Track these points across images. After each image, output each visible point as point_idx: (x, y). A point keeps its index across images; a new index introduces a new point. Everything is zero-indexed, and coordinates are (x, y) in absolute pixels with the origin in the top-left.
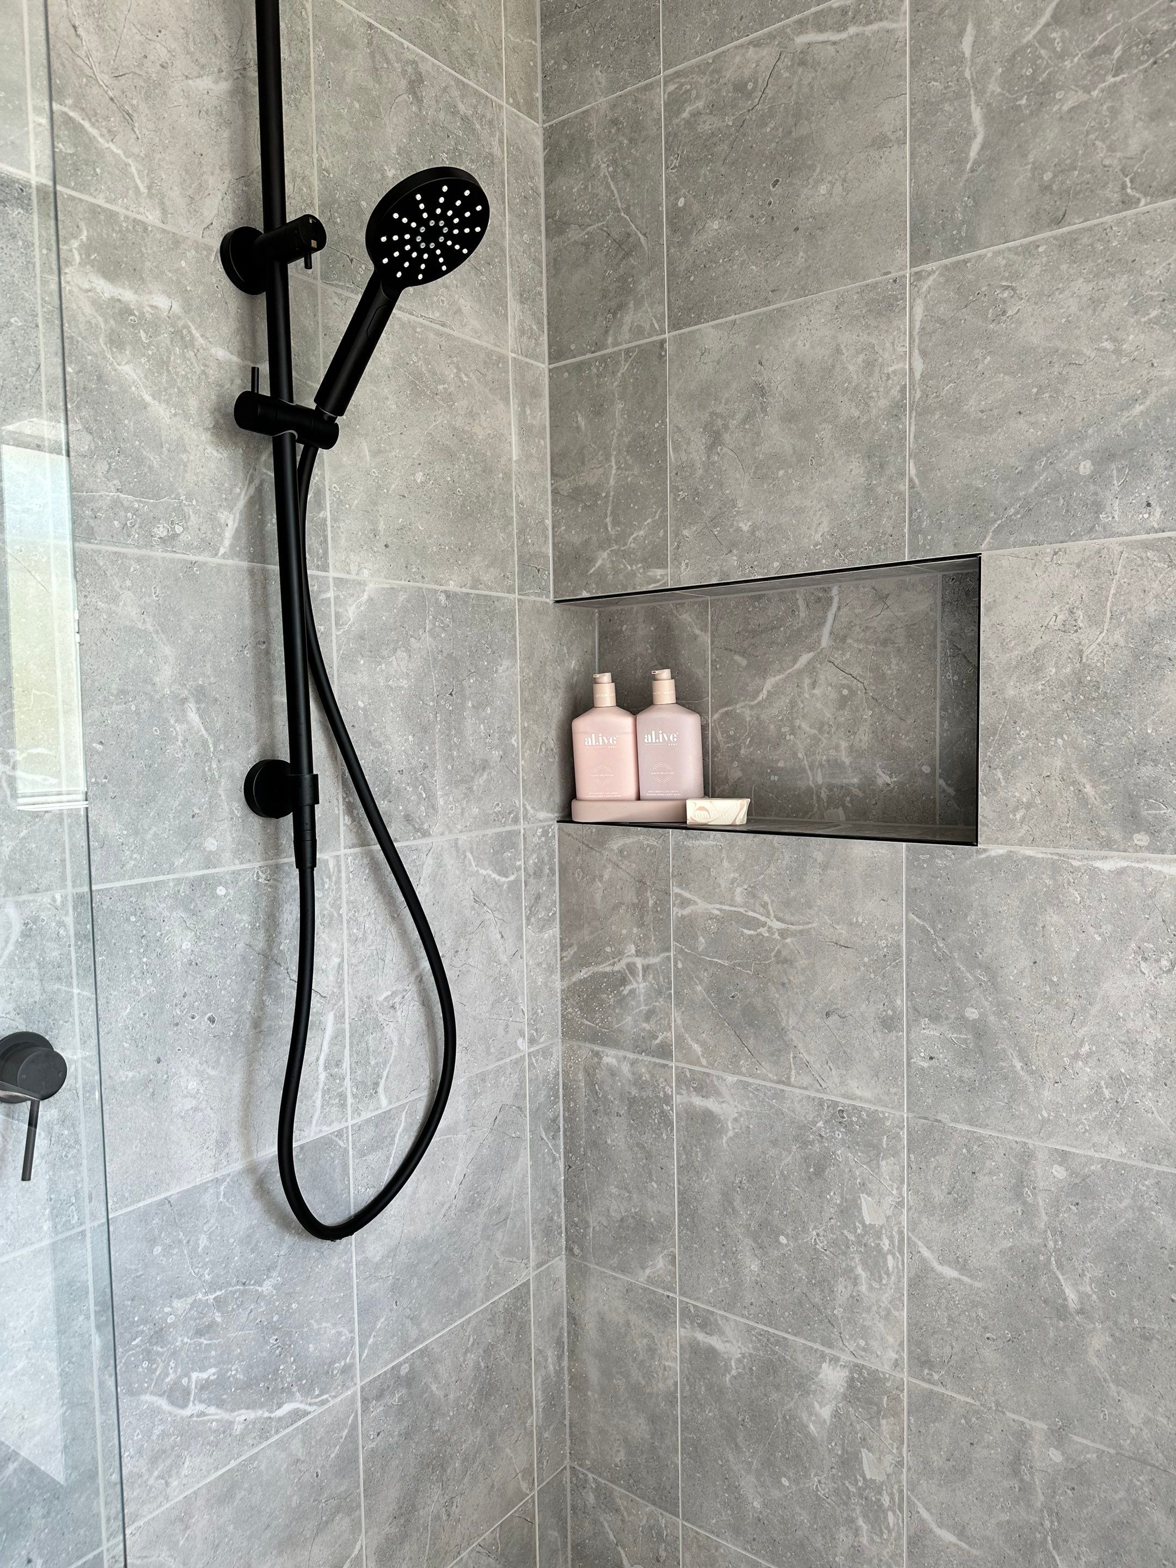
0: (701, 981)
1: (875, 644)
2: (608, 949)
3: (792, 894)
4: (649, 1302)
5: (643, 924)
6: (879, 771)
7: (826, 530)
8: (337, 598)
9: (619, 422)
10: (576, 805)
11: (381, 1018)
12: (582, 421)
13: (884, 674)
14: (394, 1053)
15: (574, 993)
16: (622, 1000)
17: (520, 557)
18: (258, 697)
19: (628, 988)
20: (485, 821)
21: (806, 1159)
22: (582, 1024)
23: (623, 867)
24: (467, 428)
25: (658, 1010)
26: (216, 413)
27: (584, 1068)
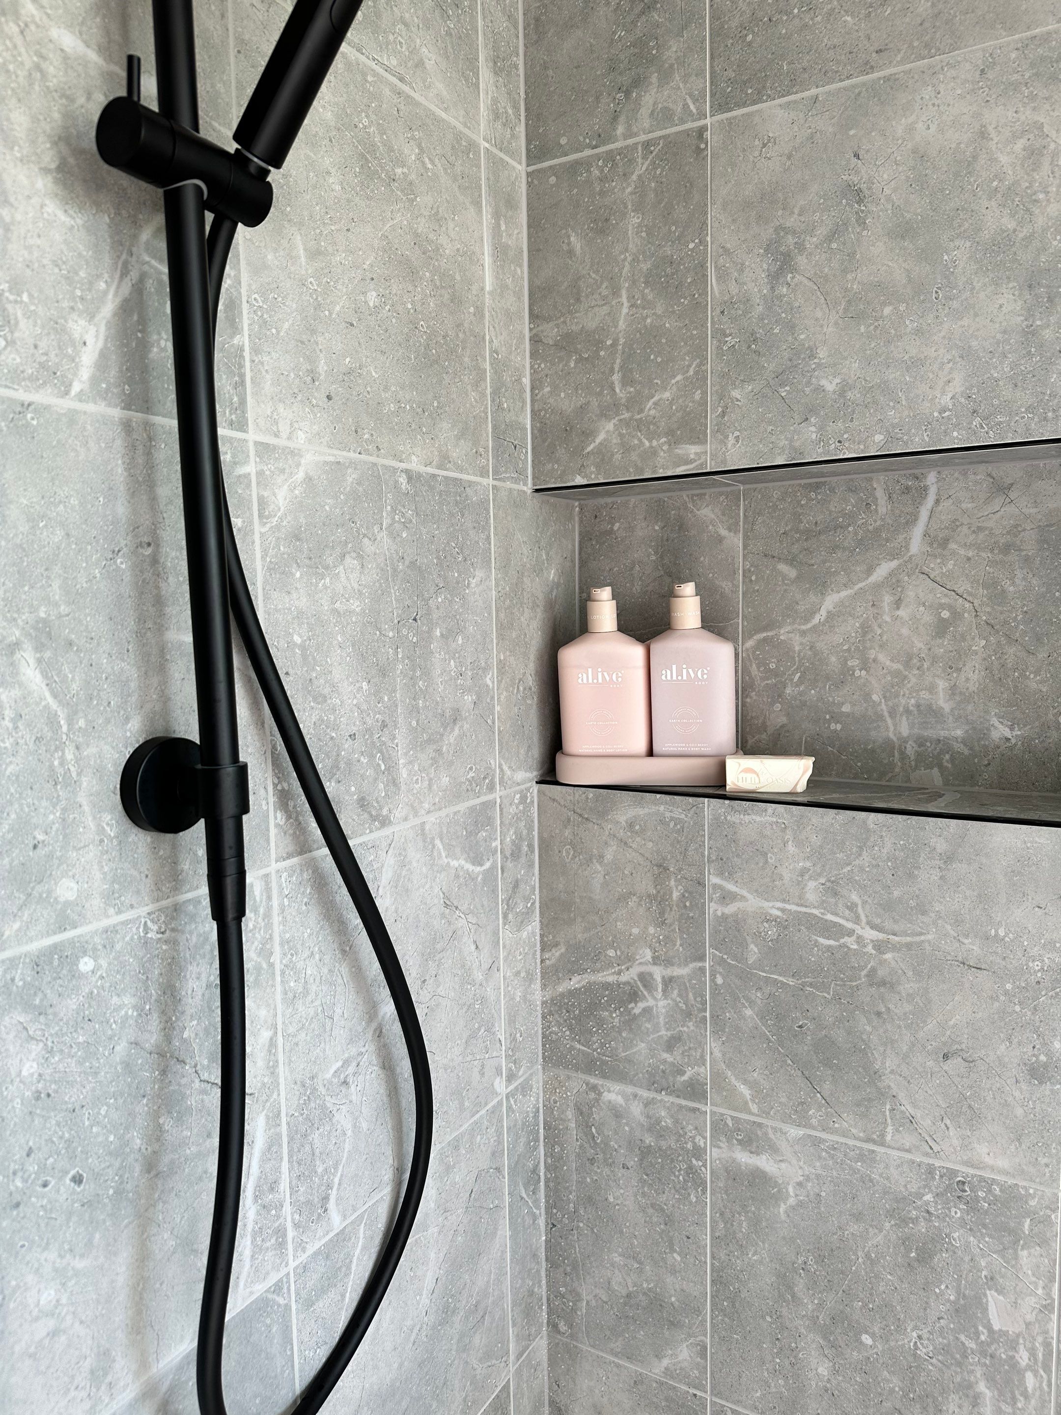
0: (752, 1003)
1: (992, 551)
2: (611, 953)
3: (896, 893)
4: (667, 1400)
5: (663, 923)
6: (995, 721)
7: (959, 390)
8: (260, 474)
9: (634, 243)
10: (560, 760)
11: (329, 1102)
12: (576, 242)
13: (1003, 591)
14: (347, 1147)
15: (560, 1007)
16: (631, 1021)
17: (495, 427)
18: (140, 634)
19: (641, 1005)
20: (456, 794)
21: (905, 1241)
22: (572, 1048)
23: (634, 846)
24: (432, 236)
25: (685, 1036)
26: (62, 146)
27: (575, 1105)
